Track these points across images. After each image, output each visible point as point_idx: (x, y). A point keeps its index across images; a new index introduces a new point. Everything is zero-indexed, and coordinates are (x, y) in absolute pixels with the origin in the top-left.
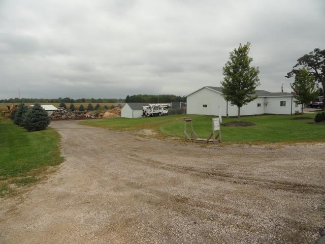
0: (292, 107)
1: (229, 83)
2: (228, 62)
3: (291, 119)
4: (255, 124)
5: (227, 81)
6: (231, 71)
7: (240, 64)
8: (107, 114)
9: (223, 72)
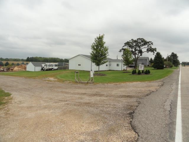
0: (122, 67)
1: (94, 54)
2: (94, 43)
3: (122, 73)
4: (106, 75)
5: (93, 53)
6: (95, 47)
7: (100, 44)
8: (16, 68)
9: (91, 48)
